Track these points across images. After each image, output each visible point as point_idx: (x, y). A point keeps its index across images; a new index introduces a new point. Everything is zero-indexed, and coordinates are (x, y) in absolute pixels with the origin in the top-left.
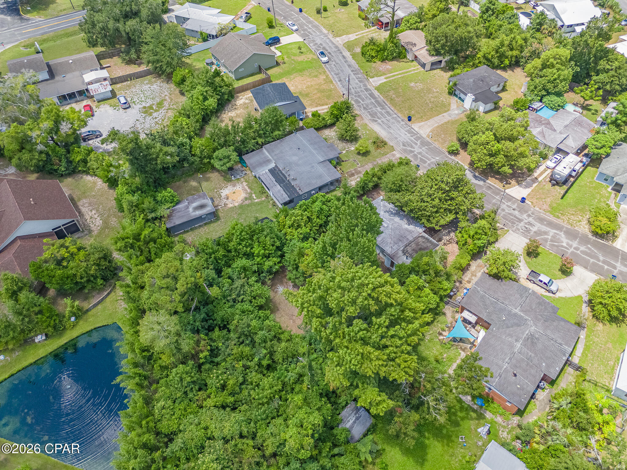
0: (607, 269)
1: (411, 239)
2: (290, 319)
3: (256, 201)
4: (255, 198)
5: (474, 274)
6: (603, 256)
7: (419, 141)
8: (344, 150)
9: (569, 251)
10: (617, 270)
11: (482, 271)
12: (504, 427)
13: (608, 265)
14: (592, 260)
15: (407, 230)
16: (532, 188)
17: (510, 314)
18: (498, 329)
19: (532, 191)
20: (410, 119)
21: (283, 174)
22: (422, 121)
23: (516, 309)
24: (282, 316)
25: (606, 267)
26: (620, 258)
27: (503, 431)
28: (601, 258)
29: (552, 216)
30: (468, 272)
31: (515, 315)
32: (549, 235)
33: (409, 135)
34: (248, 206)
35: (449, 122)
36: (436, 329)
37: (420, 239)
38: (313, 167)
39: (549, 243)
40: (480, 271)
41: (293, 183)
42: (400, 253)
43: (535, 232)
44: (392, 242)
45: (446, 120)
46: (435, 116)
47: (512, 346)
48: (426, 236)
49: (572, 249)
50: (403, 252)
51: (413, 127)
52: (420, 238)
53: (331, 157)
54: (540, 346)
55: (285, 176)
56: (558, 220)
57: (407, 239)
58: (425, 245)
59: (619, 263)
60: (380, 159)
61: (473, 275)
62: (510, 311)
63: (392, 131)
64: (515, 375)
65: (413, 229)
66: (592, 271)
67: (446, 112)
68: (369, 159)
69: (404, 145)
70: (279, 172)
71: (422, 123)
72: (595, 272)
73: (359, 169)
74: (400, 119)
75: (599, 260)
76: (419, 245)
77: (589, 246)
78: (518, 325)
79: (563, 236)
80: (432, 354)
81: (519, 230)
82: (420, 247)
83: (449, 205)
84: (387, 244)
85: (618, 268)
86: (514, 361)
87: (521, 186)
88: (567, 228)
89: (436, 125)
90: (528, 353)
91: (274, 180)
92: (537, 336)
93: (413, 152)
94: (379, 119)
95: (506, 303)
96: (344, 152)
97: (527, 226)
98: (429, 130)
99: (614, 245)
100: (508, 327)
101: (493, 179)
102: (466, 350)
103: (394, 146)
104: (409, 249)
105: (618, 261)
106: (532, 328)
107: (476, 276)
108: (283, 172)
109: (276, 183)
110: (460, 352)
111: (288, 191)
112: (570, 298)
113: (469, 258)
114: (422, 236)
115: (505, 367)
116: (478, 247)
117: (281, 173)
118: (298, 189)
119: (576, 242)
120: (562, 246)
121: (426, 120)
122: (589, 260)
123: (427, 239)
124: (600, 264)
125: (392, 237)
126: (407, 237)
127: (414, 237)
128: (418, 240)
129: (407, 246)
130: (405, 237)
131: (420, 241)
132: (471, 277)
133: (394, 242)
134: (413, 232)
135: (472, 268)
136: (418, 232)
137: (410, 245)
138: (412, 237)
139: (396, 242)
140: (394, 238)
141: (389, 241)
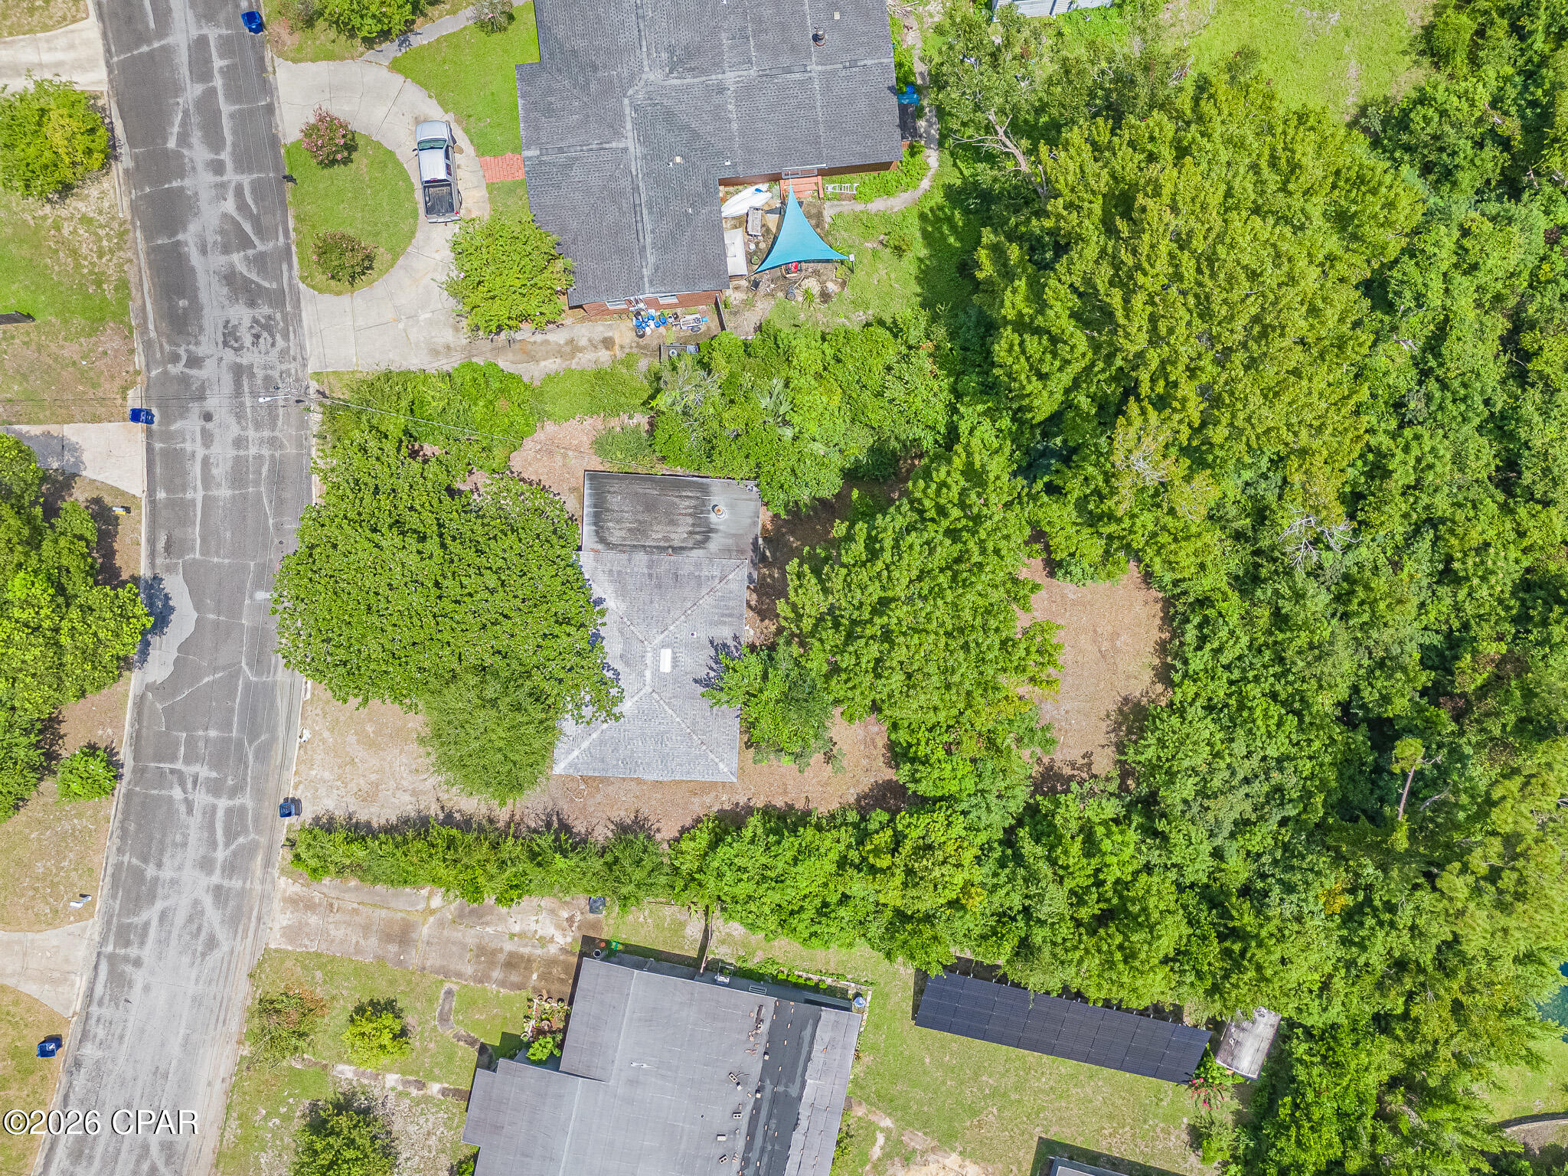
0: (221, 56)
1: (641, 558)
2: (1117, 650)
3: (887, 1122)
4: (881, 1139)
5: (567, 349)
6: (177, 89)
7: (144, 916)
8: (427, 1099)
9: (246, 180)
10: (205, 31)
11: (539, 338)
12: (920, 19)
13: (208, 61)
14: (226, 108)
15: (622, 592)
16: (54, 429)
17: (655, 153)
18: (720, 154)
19: (70, 419)
20: (49, 1046)
21: (751, 1134)
23: (625, 150)
24: (1128, 677)
25: (218, 63)
26: (145, 49)
27: (931, 16)
28: (193, 91)
29: (133, 306)
30: (576, 366)
31: (644, 139)
32: (232, 266)
33: (139, 977)
34: (926, 1124)
36: (820, 316)
37: (616, 535)
38: (633, 1082)
39: (261, 247)
40: (547, 342)
41: (754, 1066)
42: (713, 545)
43: (252, 304)
44: (704, 591)
47: (746, 91)
48: (587, 532)
49: (231, 176)
50: (707, 539)
51: (79, 1004)
52: (613, 540)
54: (685, 36)
55: (753, 1120)
56: (133, 279)
57: (650, 567)
59: (169, 40)
60: (358, 951)
61: (576, 350)
62: (644, 157)
63: (175, 1048)
64: (816, 38)
65: (602, 577)
66: (267, 88)
68: (392, 982)
69: (212, 943)
70: (754, 1155)
71: (30, 988)
72: (265, 81)
73: (469, 970)
74: (80, 1079)
75: (212, 92)
76: (642, 523)
77: (172, 144)
78: (669, 115)
79: (193, 227)
80: (893, 276)
81: (284, 353)
82: (645, 517)
85: (194, 33)
86: (785, 60)
87: (79, 462)
88: (148, 238)
90: (731, 48)
91: (797, 1137)
92: (664, 55)
93: (218, 892)
95: (626, 183)
97: (248, 340)
98: (51, 938)
99: (104, 87)
100: (696, 135)
101: (118, 561)
102: (814, 211)
103: (244, 970)
104: (679, 534)
105: (166, 50)
106: (652, 77)
107: (571, 341)
108: (740, 1144)
109: (804, 1111)
110: (828, 219)
111: (799, 1045)
112: (423, 85)
114: (602, 540)
115: (820, 68)
117: (749, 1147)
118: (764, 1028)
119: (187, 182)
120: (242, 206)
122: (232, 116)
123: (597, 521)
124: (218, 82)
125: (689, 605)
126: (646, 571)
127: (625, 556)
128: (624, 539)
129: (674, 549)
130: (650, 576)
131: (623, 533)
132: (585, 348)
133: (700, 585)
134: (611, 571)
135: (554, 367)
136: (596, 560)
137: (662, 544)
138: (629, 560)
139: (693, 583)
140: (685, 599)
141: (707, 602)
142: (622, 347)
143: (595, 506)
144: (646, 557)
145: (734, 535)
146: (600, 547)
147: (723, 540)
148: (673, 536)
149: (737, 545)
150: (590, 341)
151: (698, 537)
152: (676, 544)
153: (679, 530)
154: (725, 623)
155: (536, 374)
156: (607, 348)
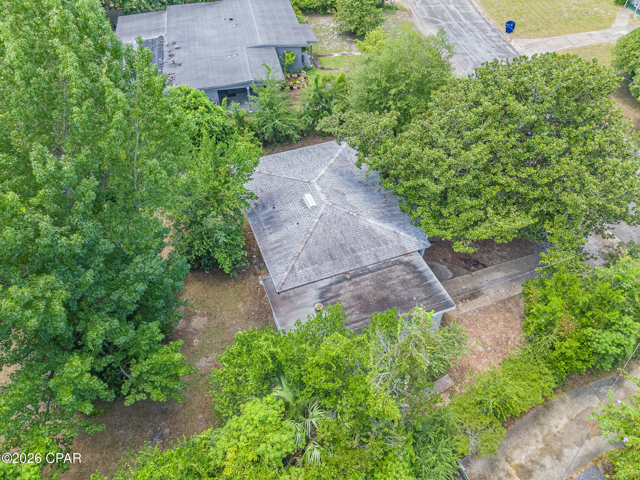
1: (368, 261)
5: (556, 446)
15: (368, 232)
20: (510, 29)
22: (537, 36)
30: (537, 431)
35: (599, 46)
37: (398, 271)
40: (581, 444)
44: (303, 254)
45: (594, 42)
46: (571, 32)
48: (424, 266)
50: (322, 296)
51: (512, 43)
52: (399, 267)
53: (287, 42)
57: (357, 257)
58: (404, 294)
61: (547, 450)
65: (390, 237)
67: (598, 29)
71: (535, 40)
74: (488, 28)
76: (383, 288)
82: (384, 293)
83: (523, 182)
84: (286, 257)
89: (568, 47)
94: (445, 20)
96: (336, 55)
104: (347, 291)
107: (559, 456)
113: (550, 381)
114: (407, 264)
116: (595, 353)
121: (546, 36)
123: (420, 275)
125: (311, 241)
126: (359, 254)
127: (382, 258)
128: (391, 271)
129: (345, 279)
130: (353, 251)
131: (394, 275)
132: (542, 455)
133: (310, 258)
134: (387, 244)
135: (553, 422)
136: (403, 248)
137: (358, 279)
138: (377, 257)
139: (316, 257)
140: (316, 244)
141: (297, 248)
142: (509, 475)
143: (430, 285)
144: (365, 263)
145: (299, 308)
146: (406, 259)
147: (307, 300)
148: (352, 288)
149: (291, 301)
150: (543, 466)
151: (330, 295)
152: (346, 284)
153: (349, 294)
154: (276, 242)
155: (563, 407)
156: (521, 466)
